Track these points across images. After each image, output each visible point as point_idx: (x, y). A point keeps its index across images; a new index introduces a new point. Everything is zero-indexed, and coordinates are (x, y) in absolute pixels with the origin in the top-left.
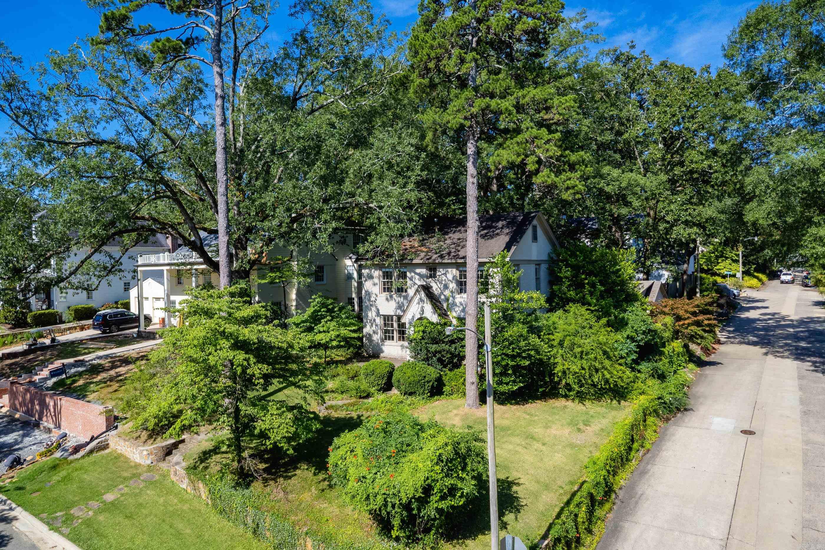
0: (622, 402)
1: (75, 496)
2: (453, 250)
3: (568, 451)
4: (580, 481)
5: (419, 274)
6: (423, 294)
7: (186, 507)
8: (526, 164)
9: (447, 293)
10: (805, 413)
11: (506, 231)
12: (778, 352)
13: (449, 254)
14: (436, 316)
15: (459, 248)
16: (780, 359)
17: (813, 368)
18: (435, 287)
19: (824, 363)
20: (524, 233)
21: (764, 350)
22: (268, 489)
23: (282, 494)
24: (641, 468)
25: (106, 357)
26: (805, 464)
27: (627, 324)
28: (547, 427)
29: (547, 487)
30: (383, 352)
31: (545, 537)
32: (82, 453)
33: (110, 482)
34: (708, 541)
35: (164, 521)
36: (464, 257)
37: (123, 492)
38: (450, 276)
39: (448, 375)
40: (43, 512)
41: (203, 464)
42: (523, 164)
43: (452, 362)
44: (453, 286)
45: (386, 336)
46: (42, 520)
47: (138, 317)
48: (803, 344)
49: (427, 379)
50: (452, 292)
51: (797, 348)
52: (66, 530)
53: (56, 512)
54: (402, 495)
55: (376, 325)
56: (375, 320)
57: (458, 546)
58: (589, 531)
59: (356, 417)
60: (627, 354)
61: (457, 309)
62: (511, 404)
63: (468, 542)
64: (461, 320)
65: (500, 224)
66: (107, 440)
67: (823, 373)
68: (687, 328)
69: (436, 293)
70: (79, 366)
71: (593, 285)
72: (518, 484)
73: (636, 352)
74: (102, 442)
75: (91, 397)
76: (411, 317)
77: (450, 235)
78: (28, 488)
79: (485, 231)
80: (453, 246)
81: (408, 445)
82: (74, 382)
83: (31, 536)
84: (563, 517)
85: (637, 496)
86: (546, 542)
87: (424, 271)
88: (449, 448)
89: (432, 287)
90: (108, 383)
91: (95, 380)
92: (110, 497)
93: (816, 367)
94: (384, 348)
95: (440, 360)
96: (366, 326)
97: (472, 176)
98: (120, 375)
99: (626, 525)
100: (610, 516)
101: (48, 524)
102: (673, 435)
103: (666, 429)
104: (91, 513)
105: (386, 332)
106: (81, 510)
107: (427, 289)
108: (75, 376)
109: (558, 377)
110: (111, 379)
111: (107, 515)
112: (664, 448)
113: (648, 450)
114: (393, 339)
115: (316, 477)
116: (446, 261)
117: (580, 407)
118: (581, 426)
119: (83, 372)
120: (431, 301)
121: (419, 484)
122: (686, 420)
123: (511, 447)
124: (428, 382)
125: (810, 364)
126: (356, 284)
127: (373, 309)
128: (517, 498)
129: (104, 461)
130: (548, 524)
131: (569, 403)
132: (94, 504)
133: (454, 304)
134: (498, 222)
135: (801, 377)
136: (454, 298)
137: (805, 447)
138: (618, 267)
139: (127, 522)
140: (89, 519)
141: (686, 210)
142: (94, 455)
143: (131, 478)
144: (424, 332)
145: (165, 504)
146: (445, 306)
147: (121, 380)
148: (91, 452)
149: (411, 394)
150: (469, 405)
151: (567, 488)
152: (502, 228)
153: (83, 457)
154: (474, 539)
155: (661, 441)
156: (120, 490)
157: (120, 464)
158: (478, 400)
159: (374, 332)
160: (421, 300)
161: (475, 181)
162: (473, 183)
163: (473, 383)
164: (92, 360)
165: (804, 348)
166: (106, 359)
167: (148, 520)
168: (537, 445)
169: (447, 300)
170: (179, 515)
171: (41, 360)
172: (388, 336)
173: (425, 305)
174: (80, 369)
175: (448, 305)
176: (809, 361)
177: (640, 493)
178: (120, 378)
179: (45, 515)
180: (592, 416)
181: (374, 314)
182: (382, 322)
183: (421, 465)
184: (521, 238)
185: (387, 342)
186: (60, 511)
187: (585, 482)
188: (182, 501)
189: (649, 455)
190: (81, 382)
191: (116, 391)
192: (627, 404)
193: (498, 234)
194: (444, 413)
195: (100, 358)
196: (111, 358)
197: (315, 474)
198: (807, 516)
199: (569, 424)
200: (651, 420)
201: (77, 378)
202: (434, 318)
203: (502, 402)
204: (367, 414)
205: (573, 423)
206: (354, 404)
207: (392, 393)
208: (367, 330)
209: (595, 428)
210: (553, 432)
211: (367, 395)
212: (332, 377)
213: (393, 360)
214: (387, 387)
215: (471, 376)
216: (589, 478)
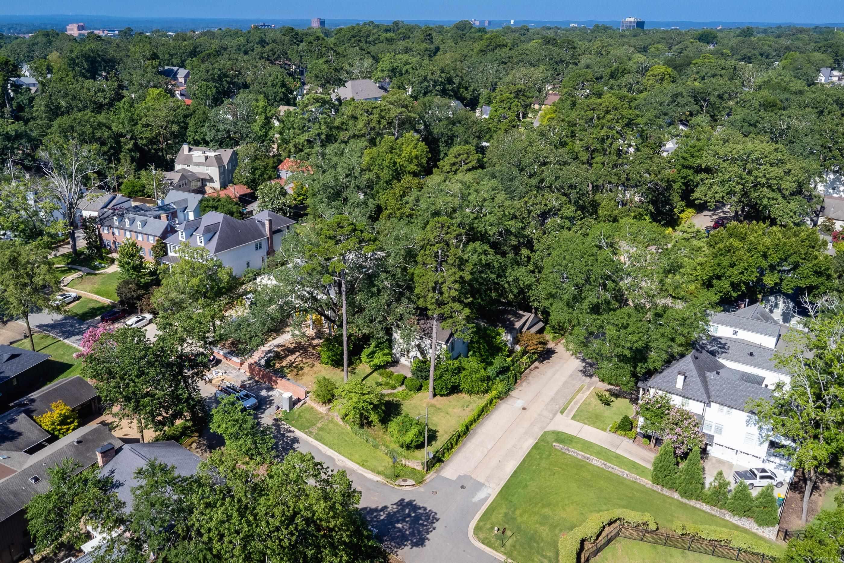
0: (486, 394)
3: (457, 419)
4: (457, 430)
7: (343, 431)
9: (426, 348)
16: (575, 359)
17: (582, 369)
18: (423, 345)
24: (482, 422)
26: (531, 424)
28: (454, 408)
29: (446, 433)
30: (400, 362)
31: (441, 448)
32: (299, 405)
33: (316, 419)
37: (322, 424)
39: (424, 383)
41: (346, 418)
43: (425, 379)
44: (428, 346)
50: (428, 348)
52: (312, 436)
54: (405, 443)
55: (398, 351)
56: (397, 349)
58: (456, 444)
59: (392, 400)
61: (429, 355)
62: (445, 396)
64: (430, 360)
66: (306, 401)
69: (422, 347)
70: (270, 353)
72: (437, 432)
74: (304, 401)
75: (289, 376)
76: (412, 355)
81: (408, 430)
82: (275, 364)
84: (448, 443)
86: (442, 450)
87: (418, 338)
88: (417, 432)
89: (421, 345)
90: (291, 368)
91: (283, 365)
92: (319, 425)
94: (401, 360)
95: (422, 378)
98: (293, 363)
99: (468, 442)
100: (464, 439)
102: (500, 407)
103: (499, 403)
106: (313, 430)
107: (419, 346)
108: (272, 360)
109: (461, 389)
110: (290, 365)
114: (405, 358)
116: (426, 336)
117: (468, 398)
118: (465, 408)
119: (274, 357)
120: (420, 351)
121: (410, 441)
122: (509, 400)
123: (439, 417)
124: (417, 387)
125: (584, 365)
127: (397, 344)
128: (436, 437)
129: (308, 409)
130: (443, 444)
133: (428, 353)
135: (571, 376)
136: (429, 350)
137: (537, 417)
143: (322, 418)
144: (416, 366)
145: (337, 430)
146: (425, 353)
147: (295, 367)
148: (302, 405)
149: (410, 390)
150: (429, 398)
151: (452, 432)
153: (300, 407)
154: (422, 449)
155: (495, 410)
157: (314, 411)
158: (433, 396)
159: (397, 354)
160: (416, 349)
163: (432, 391)
164: (273, 348)
166: (278, 347)
168: (448, 416)
169: (426, 351)
172: (402, 355)
173: (418, 352)
178: (294, 365)
179: (302, 430)
180: (472, 402)
181: (397, 346)
182: (400, 349)
183: (411, 436)
185: (403, 358)
188: (342, 429)
189: (487, 416)
190: (277, 366)
191: (297, 374)
194: (421, 400)
195: (275, 347)
196: (280, 347)
197: (383, 426)
200: (494, 401)
201: (274, 362)
202: (421, 358)
203: (441, 396)
204: (395, 399)
205: (463, 406)
206: (391, 394)
207: (403, 387)
208: (394, 351)
209: (470, 408)
210: (455, 410)
211: (394, 388)
212: (380, 374)
213: (404, 366)
214: (402, 384)
215: (431, 389)
216: (460, 430)
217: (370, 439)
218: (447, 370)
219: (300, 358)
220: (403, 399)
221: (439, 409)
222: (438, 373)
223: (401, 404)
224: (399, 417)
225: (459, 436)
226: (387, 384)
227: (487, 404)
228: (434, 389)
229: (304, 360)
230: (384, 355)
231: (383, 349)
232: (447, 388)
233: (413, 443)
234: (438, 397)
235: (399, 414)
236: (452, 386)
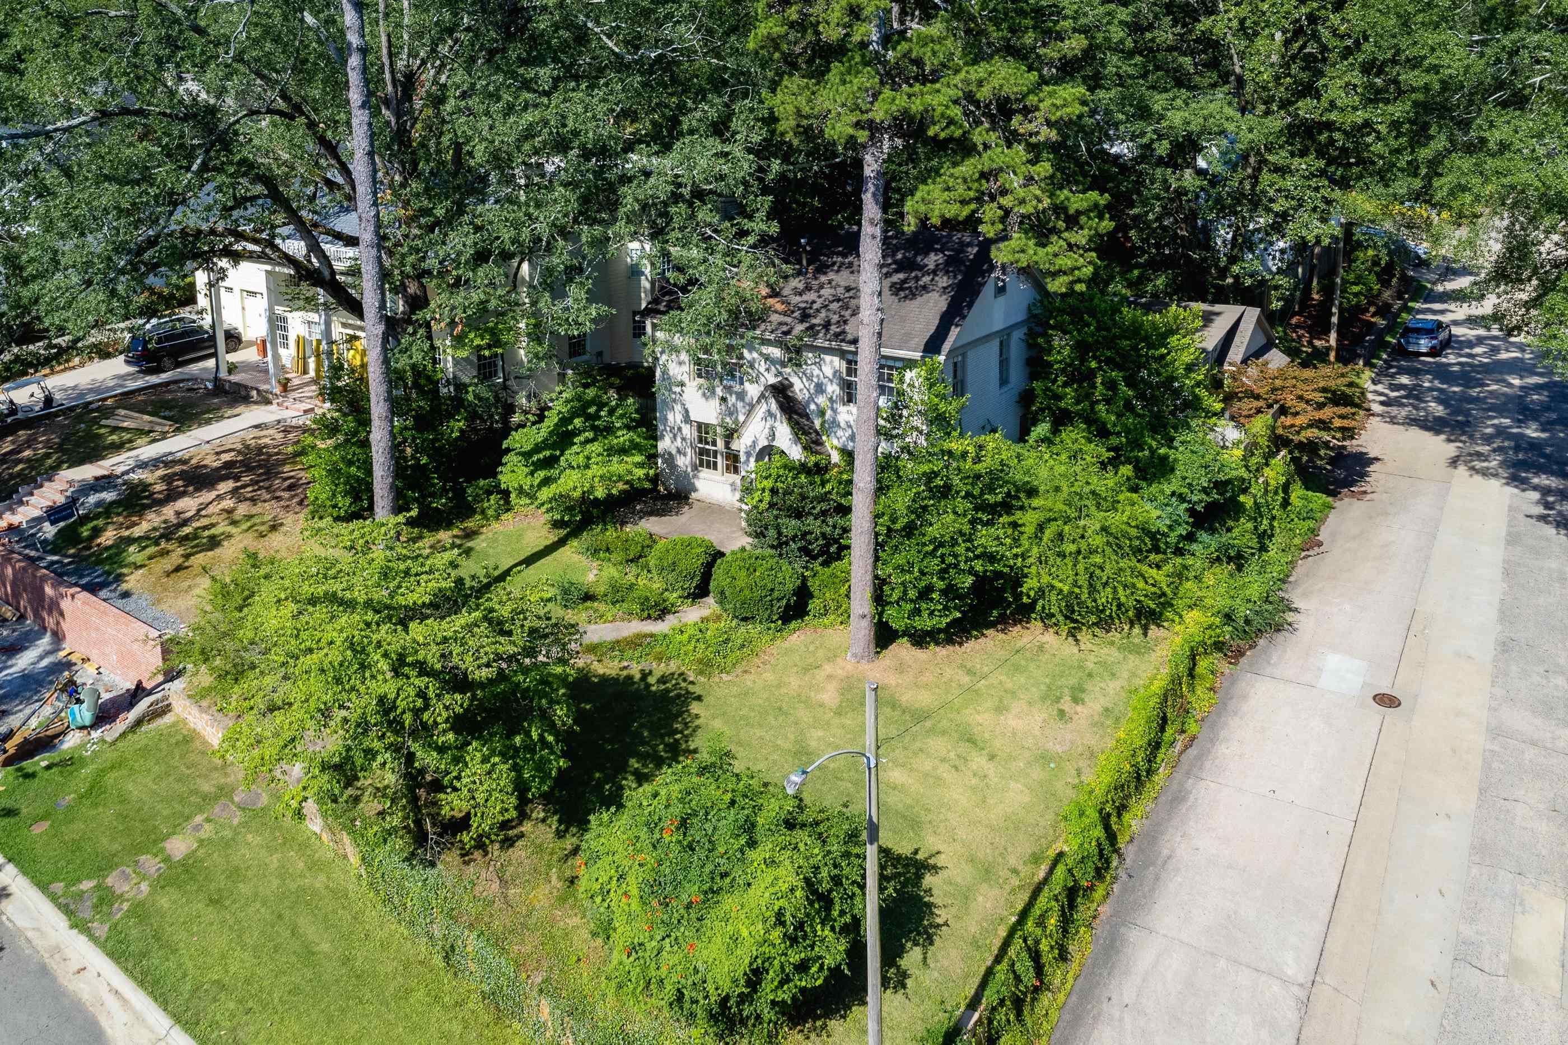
0: (1153, 629)
1: (113, 839)
2: (835, 318)
3: (1037, 773)
4: (1052, 853)
5: (767, 358)
6: (774, 406)
7: (320, 881)
8: (980, 221)
9: (821, 400)
10: (1505, 646)
11: (943, 281)
12: (1478, 455)
13: (827, 325)
14: (799, 448)
15: (847, 314)
16: (1478, 478)
17: (1540, 510)
18: (800, 388)
19: (1565, 495)
20: (978, 293)
21: (1451, 450)
22: (471, 869)
23: (496, 886)
24: (1175, 787)
25: (155, 463)
26: (1482, 791)
27: (1172, 470)
28: (1000, 709)
29: (987, 873)
30: (695, 490)
31: (973, 1005)
32: (120, 726)
33: (178, 807)
34: (1276, 988)
35: (280, 917)
36: (855, 341)
37: (203, 835)
38: (828, 371)
39: (819, 576)
40: (55, 879)
41: (350, 791)
42: (972, 222)
43: (827, 552)
44: (833, 389)
45: (701, 461)
46: (54, 898)
47: (213, 338)
48: (1532, 432)
49: (776, 594)
50: (831, 399)
51: (1521, 443)
52: (101, 930)
53: (79, 881)
54: (710, 987)
55: (684, 439)
56: (680, 429)
57: (813, 1036)
58: (1063, 956)
59: (638, 676)
60: (1170, 527)
61: (840, 433)
62: (937, 644)
63: (832, 1024)
64: (848, 455)
65: (932, 260)
66: (166, 698)
67: (1558, 525)
68: (1298, 433)
69: (800, 397)
70: (103, 489)
71: (1111, 385)
72: (935, 869)
73: (1187, 523)
74: (157, 702)
75: (133, 581)
76: (749, 443)
77: (831, 275)
78: (24, 811)
79: (901, 276)
80: (834, 306)
81: (724, 875)
82: (97, 532)
83: (38, 942)
84: (1012, 952)
85: (1159, 862)
86: (976, 1016)
87: (776, 352)
88: (799, 893)
89: (791, 385)
90: (163, 544)
91: (137, 532)
92: (179, 846)
93: (1548, 506)
94: (698, 484)
95: (805, 551)
96: (662, 437)
97: (871, 222)
98: (185, 523)
99: (1133, 935)
100: (1105, 910)
101: (67, 911)
102: (1245, 697)
103: (1233, 680)
104: (144, 886)
105: (702, 452)
106: (127, 878)
107: (781, 392)
108: (97, 517)
109: (1029, 597)
110: (168, 533)
111: (174, 893)
112: (1223, 734)
113: (1193, 738)
114: (715, 468)
115: (559, 844)
116: (819, 342)
117: (1069, 648)
118: (1066, 704)
119: (112, 503)
120: (790, 419)
121: (740, 972)
122: (1274, 659)
123: (927, 765)
124: (779, 600)
125: (1536, 495)
126: (648, 285)
127: (678, 408)
128: (930, 905)
129: (163, 746)
130: (983, 970)
131: (1049, 638)
132: (151, 863)
133: (835, 423)
134: (926, 254)
135: (1513, 539)
136: (835, 411)
137: (1489, 746)
138: (1164, 351)
139: (210, 914)
140: (141, 904)
141: (1317, 189)
142: (145, 728)
143: (216, 798)
144: (774, 491)
145: (283, 873)
146: (817, 423)
147: (186, 538)
148: (139, 723)
149: (745, 619)
150: (855, 655)
151: (1025, 870)
152: (934, 272)
153: (123, 735)
154: (844, 1017)
155: (1219, 715)
156: (197, 828)
157: (192, 757)
158: (872, 646)
159: (679, 451)
160: (770, 413)
161: (878, 231)
162: (874, 237)
163: (864, 616)
164: (127, 473)
165: (1534, 446)
166: (156, 467)
167: (250, 910)
168: (979, 761)
169: (822, 413)
170: (308, 904)
171: (28, 460)
172: (705, 459)
173: (777, 424)
174: (109, 496)
175: (822, 425)
176: (1535, 488)
177: (1165, 852)
178: (187, 530)
179: (58, 887)
180: (1090, 675)
181: (679, 417)
182: (695, 434)
183: (745, 933)
184: (970, 306)
185: (705, 473)
186: (89, 877)
187: (1061, 855)
188: (315, 866)
189: (1192, 752)
190: (108, 537)
191: (178, 569)
192: (1162, 633)
193: (924, 288)
194: (806, 670)
195: (143, 465)
196: (167, 464)
197: (560, 835)
198: (1468, 931)
199: (1044, 698)
200: (1203, 665)
201: (100, 522)
202: (796, 453)
203: (920, 639)
204: (659, 669)
205: (1051, 696)
206: (635, 642)
207: (710, 605)
208: (665, 444)
209: (1093, 705)
210: (1011, 721)
211: (663, 611)
212: (594, 552)
213: (714, 510)
214: (701, 592)
215: (861, 603)
216: (1069, 845)
217: (472, 943)
218: (946, 492)
219: (228, 503)
220: (706, 666)
221: (920, 716)
222: (901, 500)
223: (690, 697)
224: (666, 775)
225: (1072, 894)
226: (618, 594)
227: (1176, 681)
228: (879, 599)
229: (243, 509)
230: (612, 451)
231: (609, 430)
232: (950, 592)
233: (768, 990)
234: (902, 650)
235: (676, 752)
236: (982, 582)
